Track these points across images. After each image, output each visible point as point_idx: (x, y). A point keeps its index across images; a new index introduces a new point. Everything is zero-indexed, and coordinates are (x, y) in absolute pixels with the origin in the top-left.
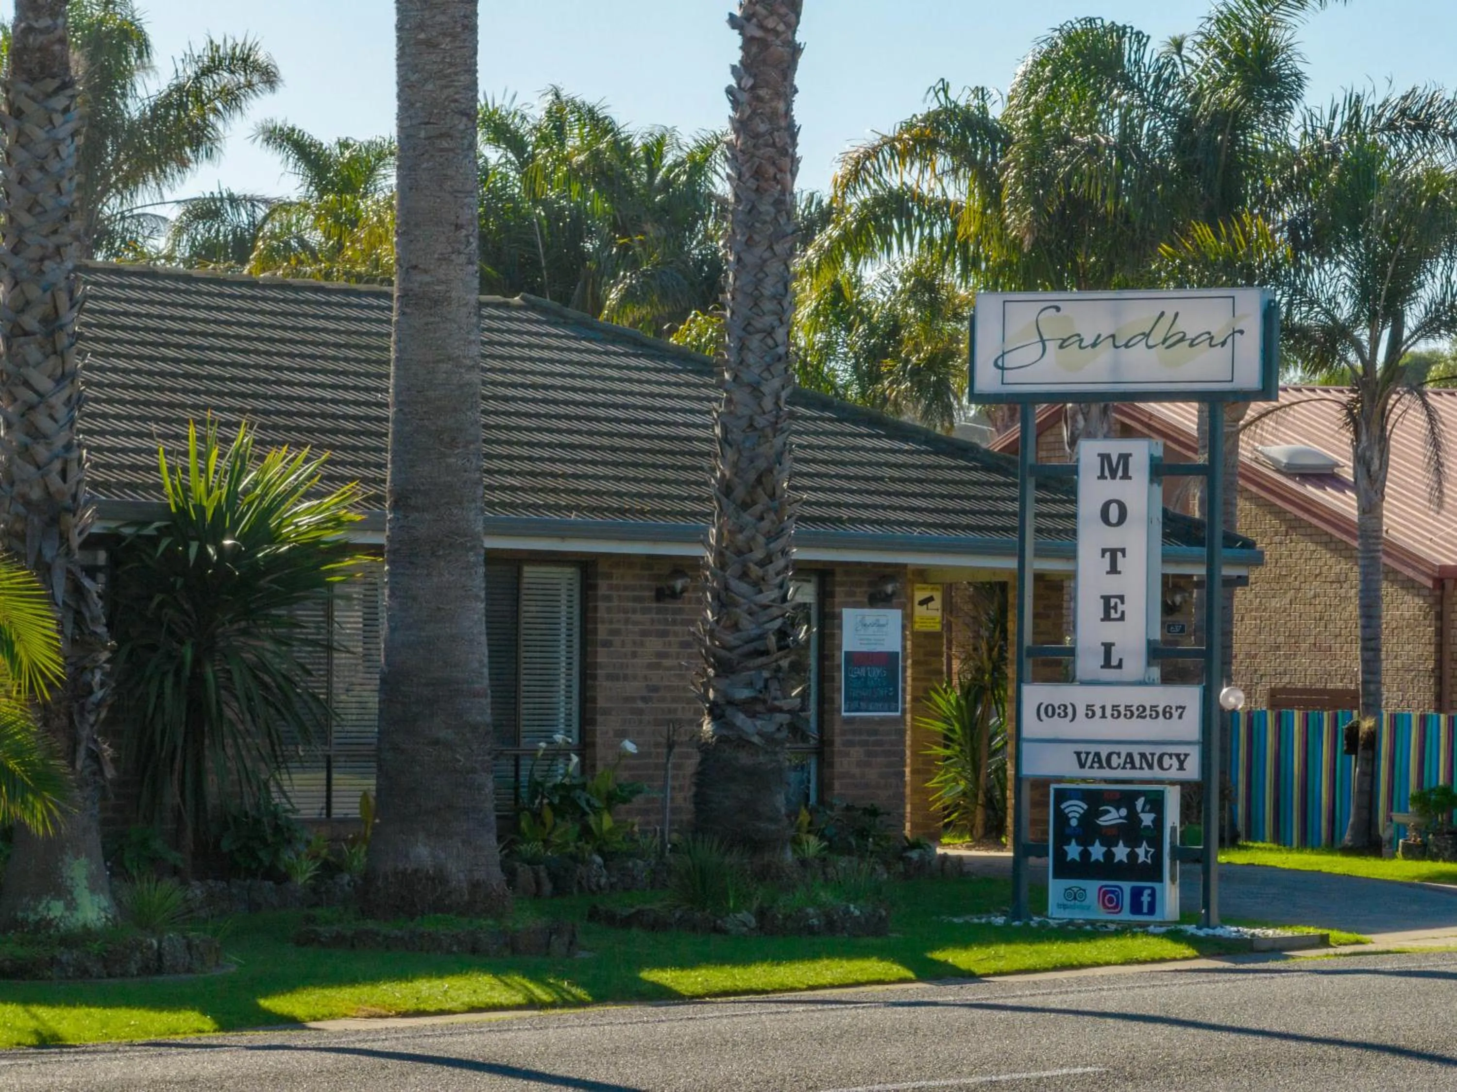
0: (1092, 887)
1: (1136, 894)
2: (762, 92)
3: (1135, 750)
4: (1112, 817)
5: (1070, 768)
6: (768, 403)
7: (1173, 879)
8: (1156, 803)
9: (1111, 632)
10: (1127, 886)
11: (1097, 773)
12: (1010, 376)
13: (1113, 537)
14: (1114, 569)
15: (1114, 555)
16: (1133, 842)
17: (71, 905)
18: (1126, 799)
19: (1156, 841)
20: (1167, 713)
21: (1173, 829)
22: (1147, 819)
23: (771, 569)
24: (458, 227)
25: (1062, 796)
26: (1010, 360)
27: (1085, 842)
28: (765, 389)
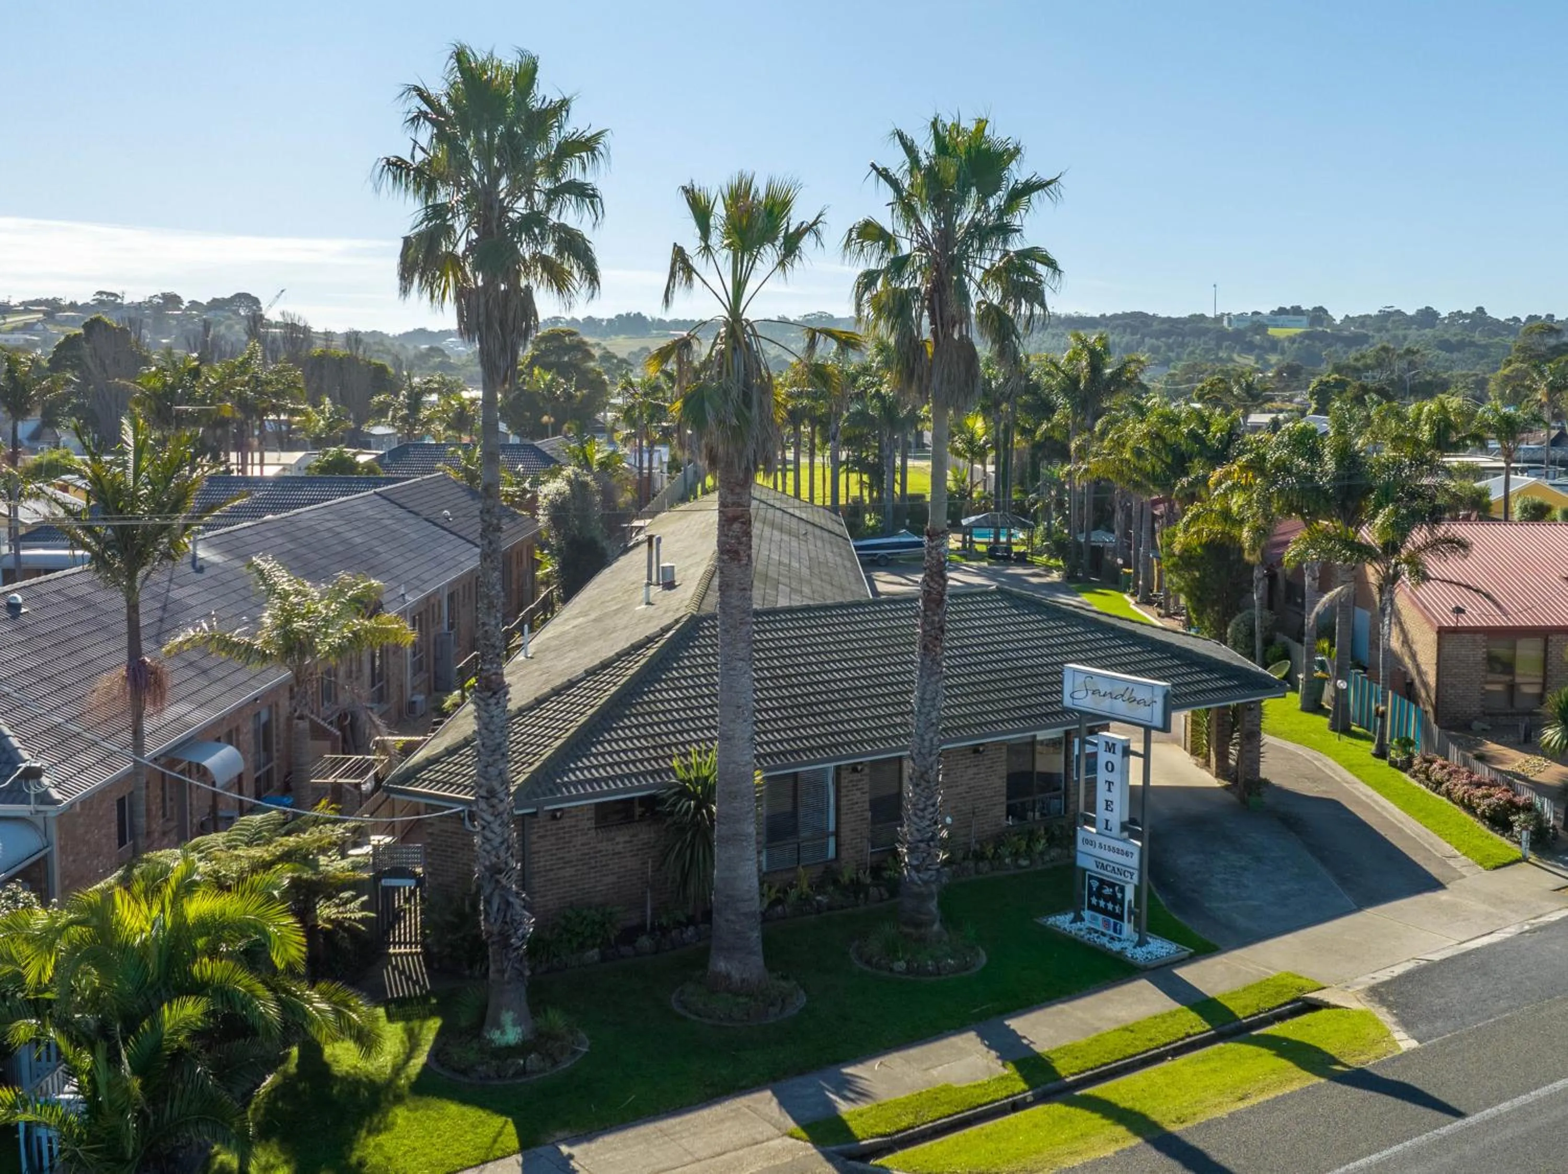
0: (1101, 917)
1: (1115, 924)
2: (928, 613)
3: (1116, 866)
4: (1107, 891)
5: (1094, 868)
6: (927, 744)
7: (1129, 921)
8: (1122, 890)
9: (1108, 815)
10: (1112, 920)
11: (1102, 871)
12: (1076, 702)
13: (1110, 777)
14: (1109, 790)
15: (1110, 783)
16: (1114, 903)
17: (503, 1033)
18: (1112, 885)
19: (1122, 906)
20: (1127, 854)
21: (1130, 902)
22: (1119, 896)
23: (926, 813)
24: (739, 707)
25: (1091, 877)
26: (1076, 695)
27: (1098, 898)
28: (926, 737)
